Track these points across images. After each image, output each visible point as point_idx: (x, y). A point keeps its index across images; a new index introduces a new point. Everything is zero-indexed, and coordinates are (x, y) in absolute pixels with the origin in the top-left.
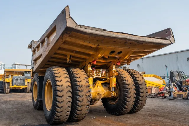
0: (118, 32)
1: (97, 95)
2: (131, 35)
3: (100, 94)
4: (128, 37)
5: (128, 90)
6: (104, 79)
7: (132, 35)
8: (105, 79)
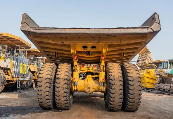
0: (71, 28)
1: (86, 88)
2: (88, 29)
3: (88, 88)
4: (84, 31)
5: (112, 85)
6: (95, 73)
7: (90, 29)
8: (97, 74)
